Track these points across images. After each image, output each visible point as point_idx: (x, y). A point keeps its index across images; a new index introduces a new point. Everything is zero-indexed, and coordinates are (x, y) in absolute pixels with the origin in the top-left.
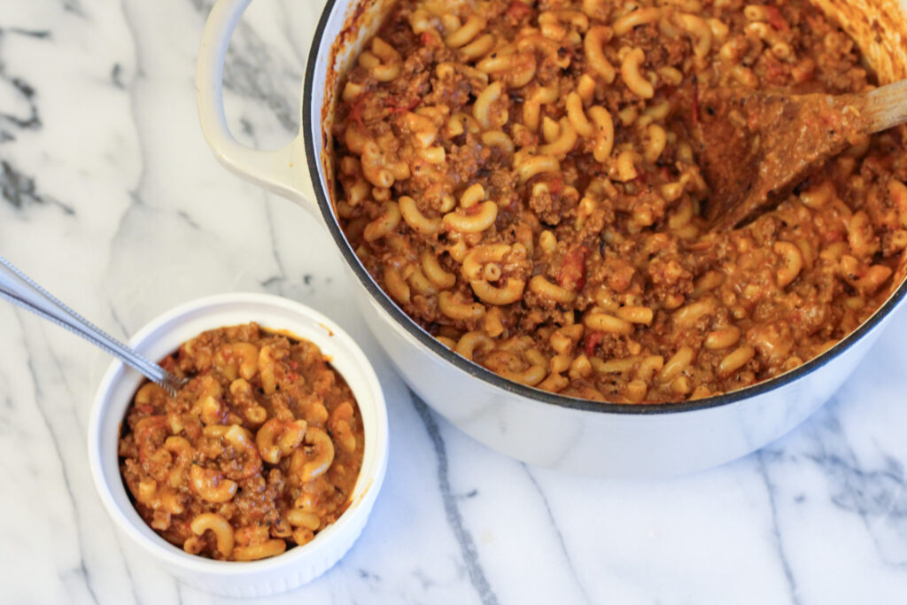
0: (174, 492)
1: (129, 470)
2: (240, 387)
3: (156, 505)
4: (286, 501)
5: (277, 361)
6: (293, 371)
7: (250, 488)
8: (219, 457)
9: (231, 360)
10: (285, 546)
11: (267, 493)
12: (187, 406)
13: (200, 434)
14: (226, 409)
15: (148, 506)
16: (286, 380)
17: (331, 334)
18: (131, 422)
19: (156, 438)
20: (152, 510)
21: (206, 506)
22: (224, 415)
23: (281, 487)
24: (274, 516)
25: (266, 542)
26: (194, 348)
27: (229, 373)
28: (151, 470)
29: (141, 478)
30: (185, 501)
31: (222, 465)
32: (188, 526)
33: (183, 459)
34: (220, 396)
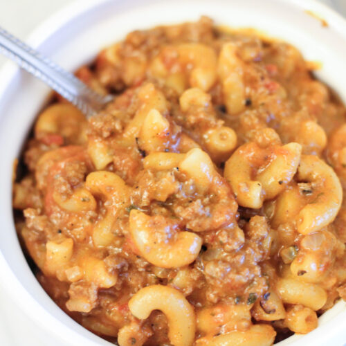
0: (100, 255)
1: (29, 225)
2: (196, 99)
3: (73, 275)
4: (275, 264)
5: (247, 63)
6: (271, 77)
7: (222, 245)
8: (171, 198)
9: (176, 69)
10: (275, 334)
11: (249, 251)
12: (118, 127)
13: (138, 168)
14: (178, 129)
15: (60, 278)
16: (261, 90)
17: (325, 24)
18: (30, 159)
19: (71, 173)
20: (67, 284)
21: (150, 276)
22: (174, 137)
23: (267, 244)
24: (260, 288)
25: (248, 328)
26: (121, 55)
27: (175, 84)
28: (65, 224)
29: (49, 236)
30: (119, 267)
31: (178, 210)
32: (124, 307)
33: (115, 203)
34: (166, 111)
